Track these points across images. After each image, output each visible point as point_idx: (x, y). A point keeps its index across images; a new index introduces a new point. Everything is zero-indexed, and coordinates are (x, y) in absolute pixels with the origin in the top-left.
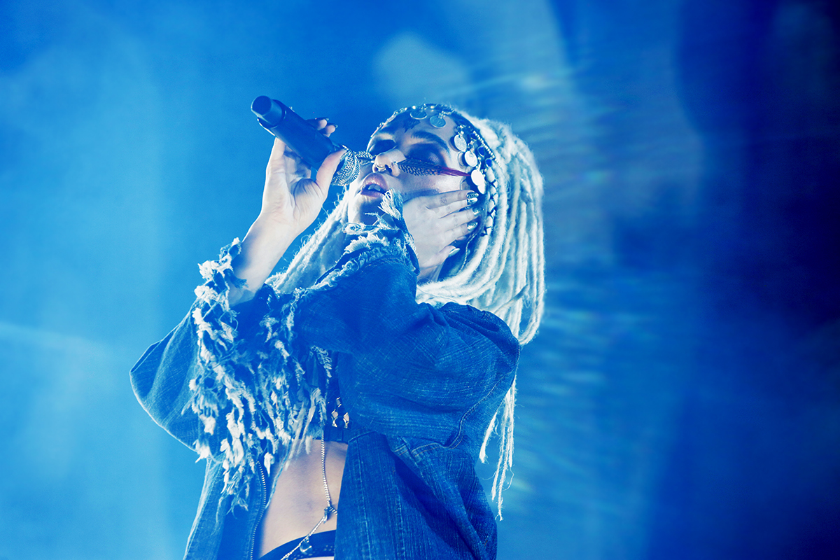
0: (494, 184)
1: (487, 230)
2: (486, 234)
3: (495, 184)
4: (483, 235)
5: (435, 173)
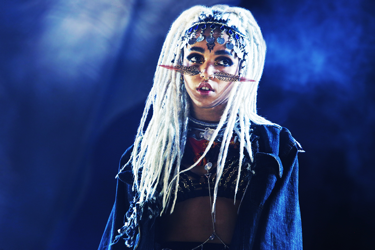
5: (237, 80)
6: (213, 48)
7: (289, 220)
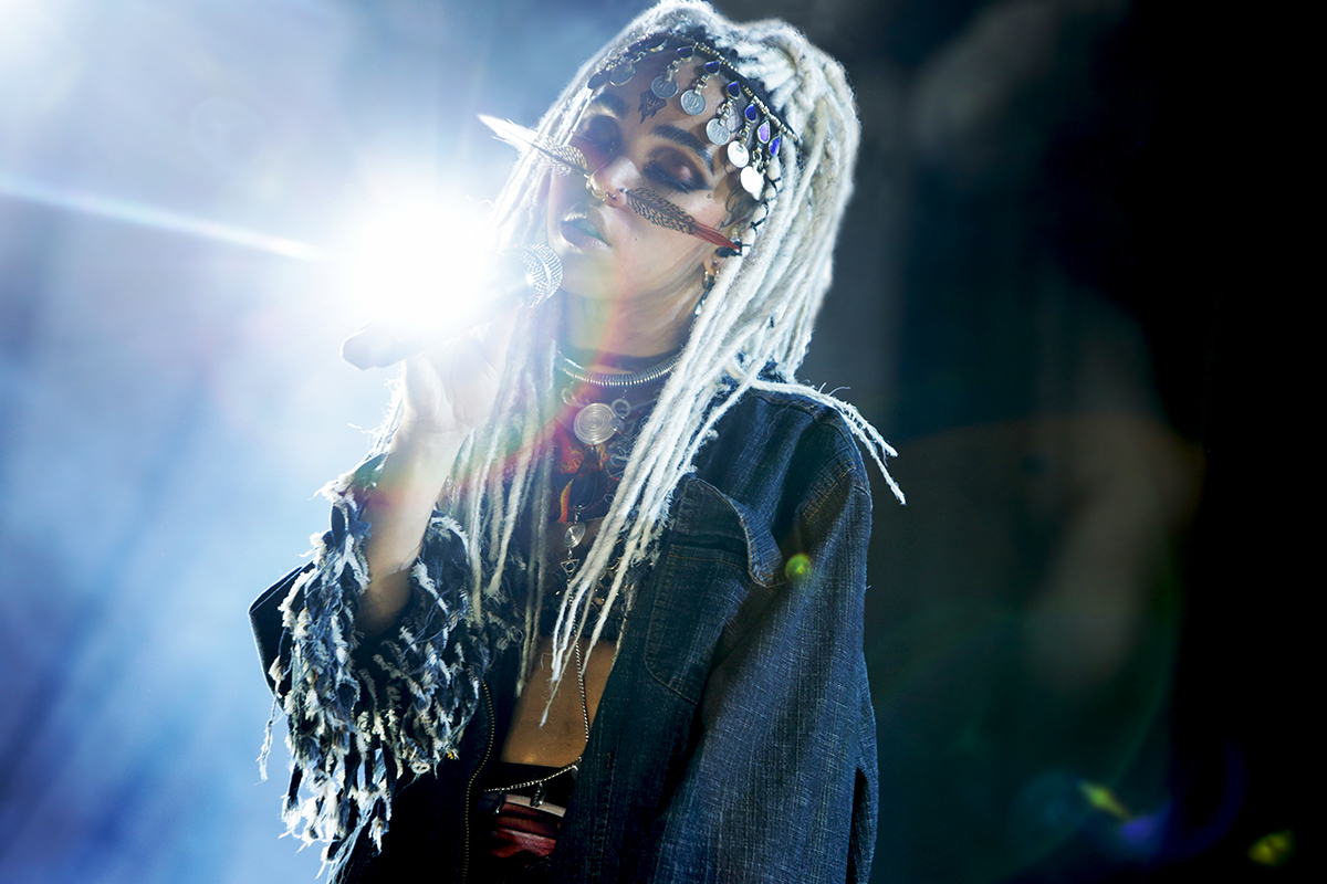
0: (776, 183)
1: (744, 248)
2: (740, 254)
3: (778, 184)
4: (735, 254)
5: (684, 229)
6: (654, 112)
7: (801, 729)
